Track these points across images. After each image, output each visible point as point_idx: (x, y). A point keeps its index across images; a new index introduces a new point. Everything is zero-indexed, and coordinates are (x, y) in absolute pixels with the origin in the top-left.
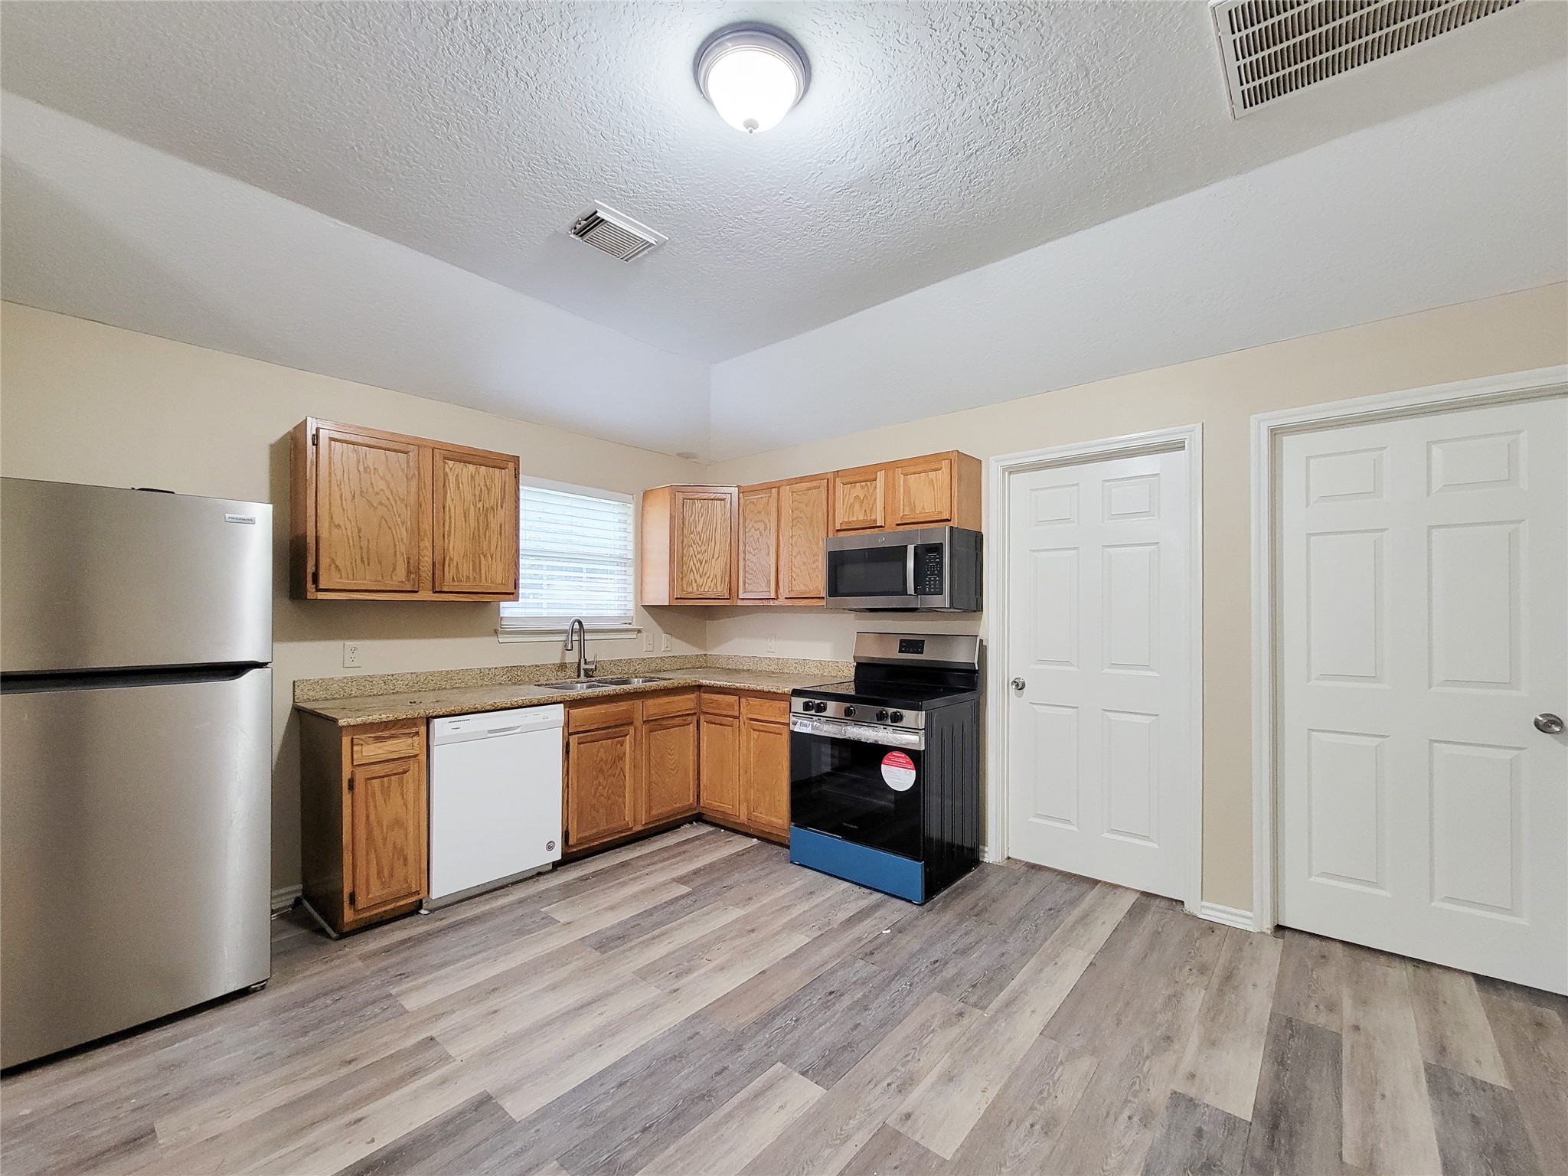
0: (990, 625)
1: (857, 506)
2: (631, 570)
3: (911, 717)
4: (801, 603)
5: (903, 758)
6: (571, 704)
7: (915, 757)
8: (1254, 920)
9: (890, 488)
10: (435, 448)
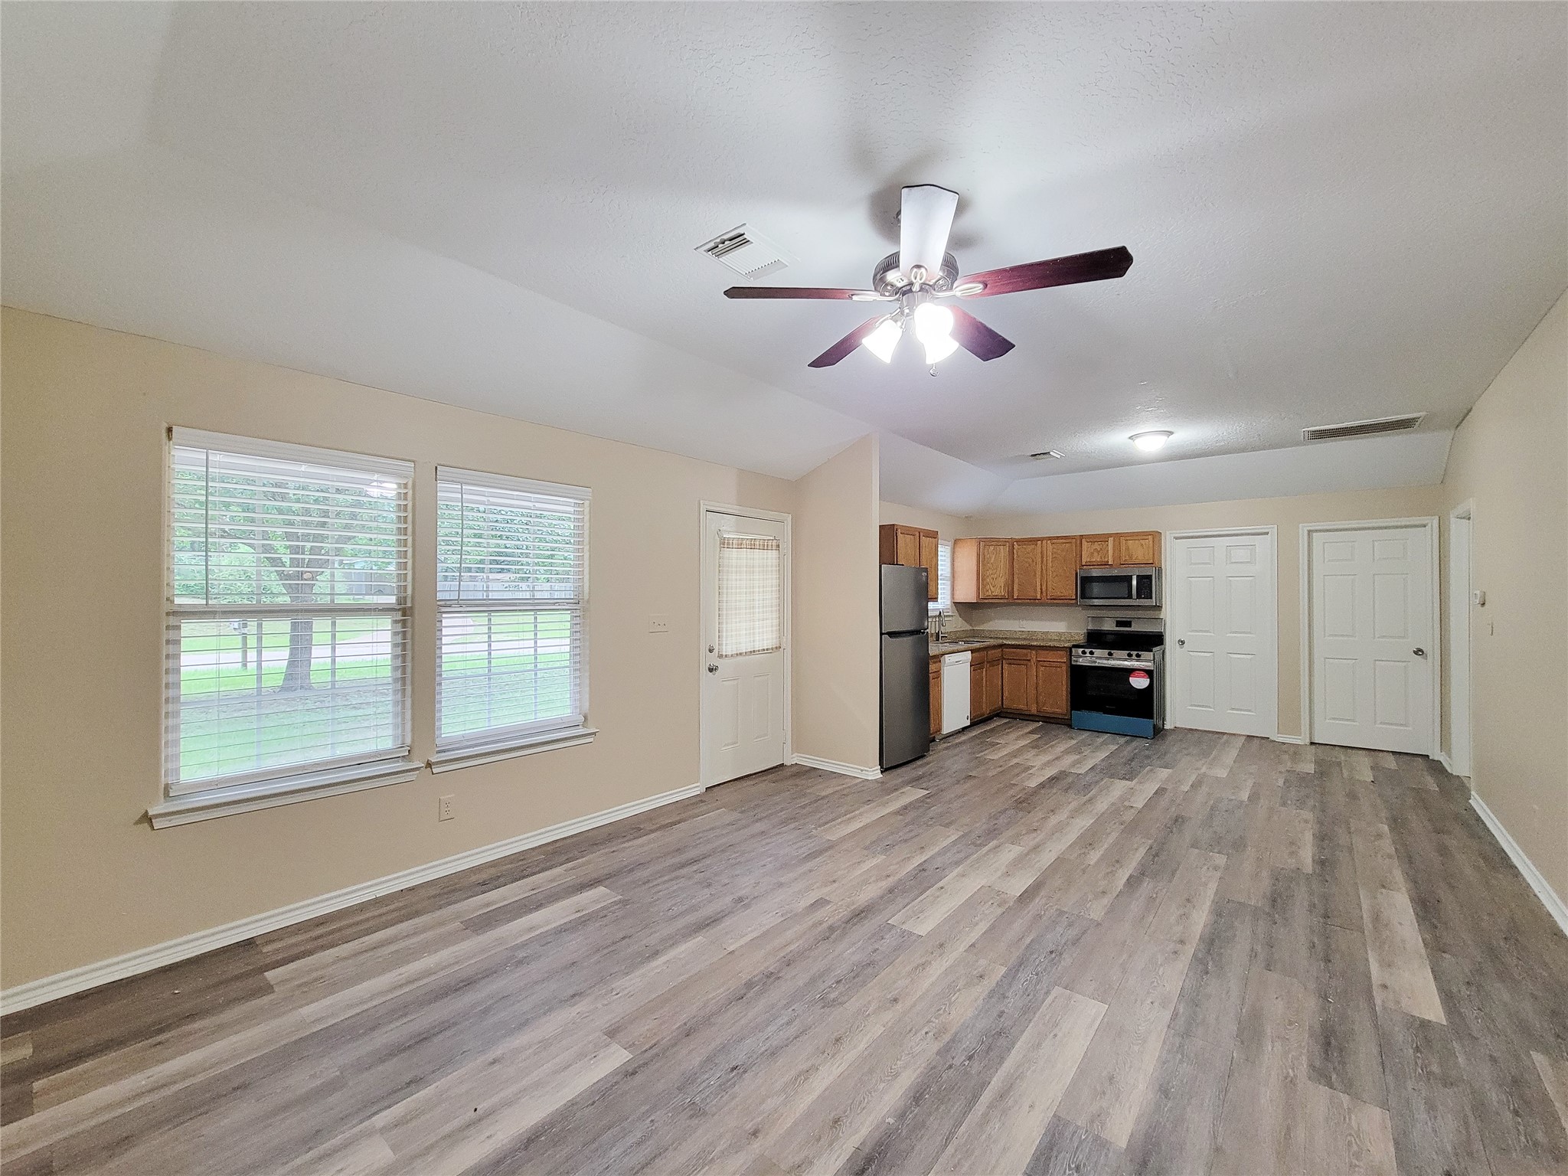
0: (1166, 613)
1: (1096, 554)
2: (949, 583)
3: (1145, 655)
4: (1055, 602)
5: (1142, 674)
6: (973, 651)
7: (1149, 673)
8: (1302, 740)
9: (1117, 547)
10: (920, 531)
